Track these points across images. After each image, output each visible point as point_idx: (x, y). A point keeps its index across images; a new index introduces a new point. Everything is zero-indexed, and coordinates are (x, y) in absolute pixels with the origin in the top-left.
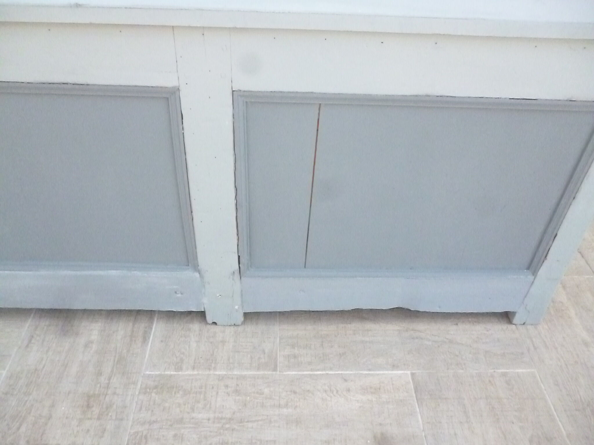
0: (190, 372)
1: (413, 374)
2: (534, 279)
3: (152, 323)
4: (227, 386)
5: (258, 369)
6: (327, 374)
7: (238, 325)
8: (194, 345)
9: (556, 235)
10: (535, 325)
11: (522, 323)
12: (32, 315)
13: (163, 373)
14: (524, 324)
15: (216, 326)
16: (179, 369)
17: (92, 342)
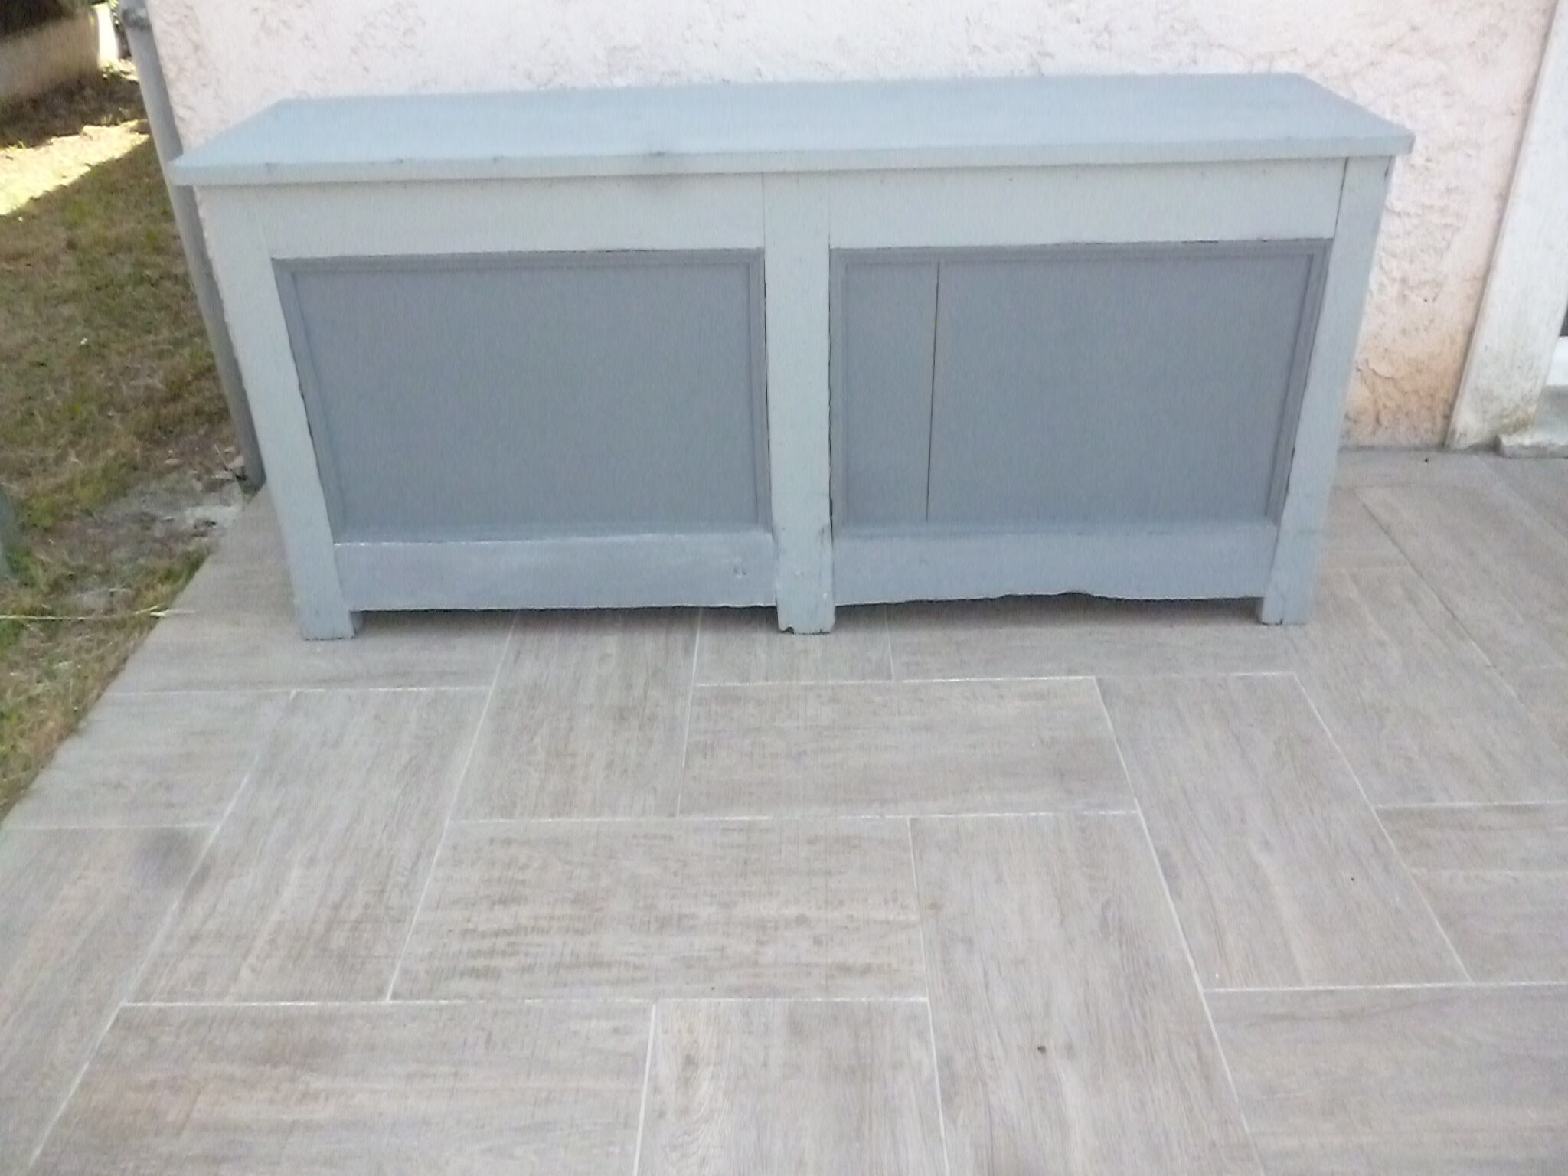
0: (761, 683)
1: (1100, 681)
2: (1278, 531)
3: (694, 635)
4: (819, 696)
5: (863, 678)
6: (968, 682)
7: (828, 633)
8: (763, 656)
9: (1294, 450)
10: (1300, 624)
11: (1278, 621)
12: (513, 626)
13: (722, 685)
14: (1281, 623)
15: (793, 636)
16: (745, 678)
17: (610, 656)
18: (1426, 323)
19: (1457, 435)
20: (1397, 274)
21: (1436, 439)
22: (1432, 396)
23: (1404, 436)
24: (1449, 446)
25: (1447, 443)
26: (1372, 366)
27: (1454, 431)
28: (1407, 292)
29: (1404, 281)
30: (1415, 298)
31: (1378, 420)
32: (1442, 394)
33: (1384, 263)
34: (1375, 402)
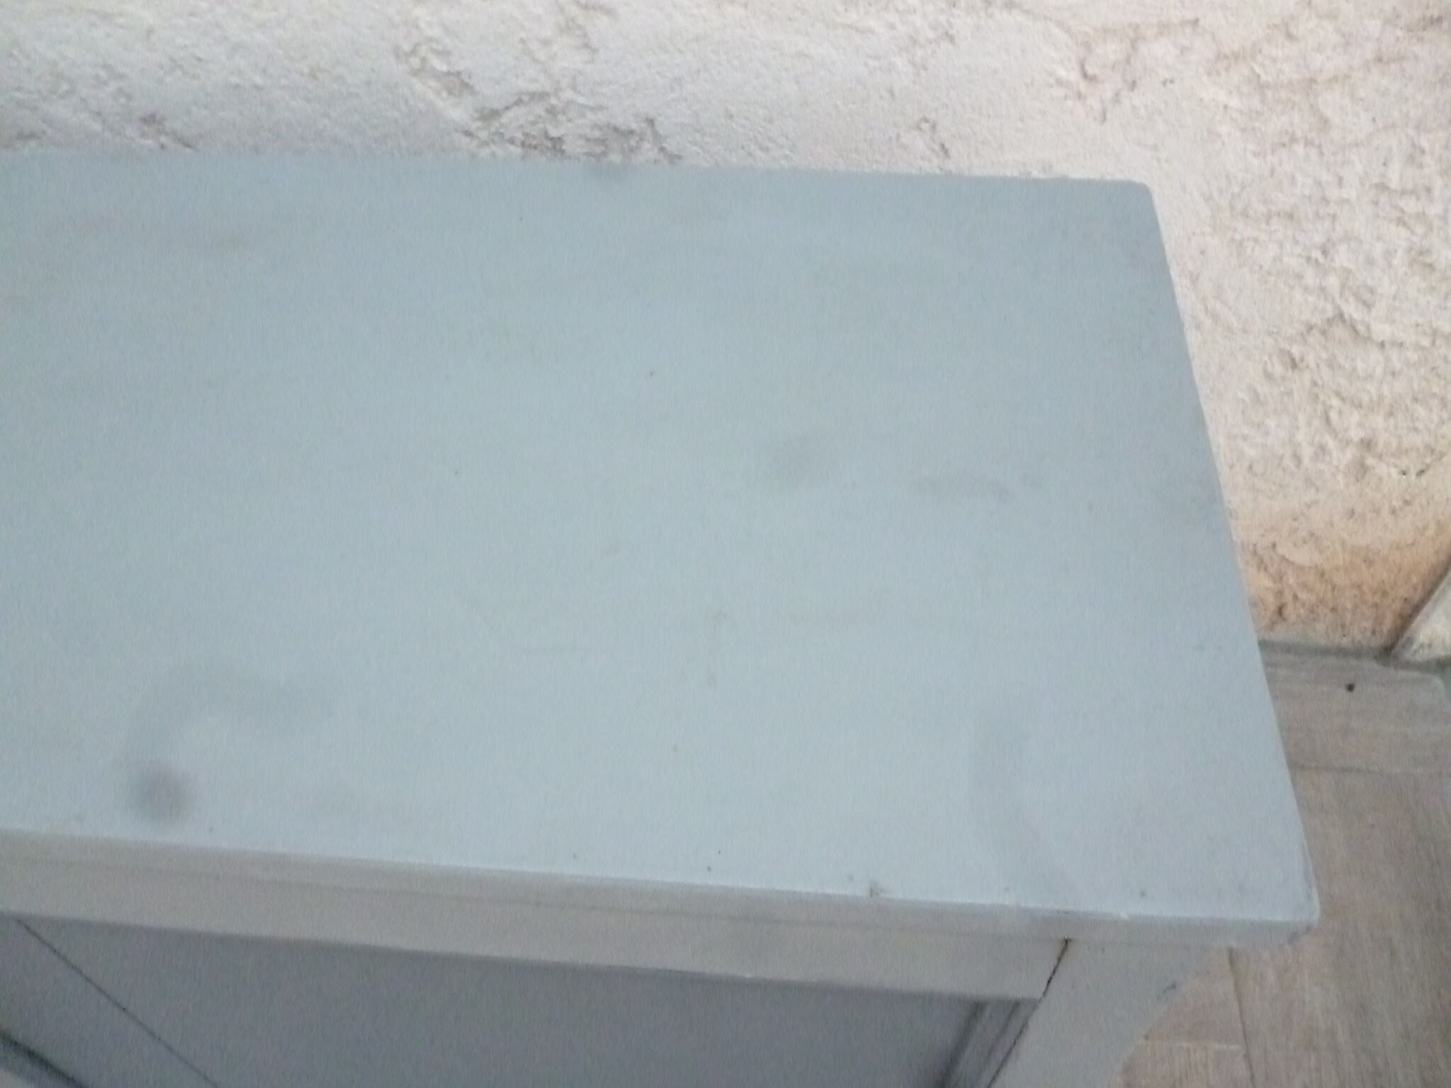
18: (1397, 504)
19: (1415, 647)
20: (1355, 434)
21: (1378, 642)
22: (1385, 594)
23: (1320, 634)
24: (1396, 657)
25: (1397, 649)
26: (1281, 550)
27: (1410, 641)
28: (1370, 461)
29: (1368, 444)
30: (1386, 471)
31: (1280, 611)
32: (1403, 592)
33: (1333, 415)
34: (1280, 593)
